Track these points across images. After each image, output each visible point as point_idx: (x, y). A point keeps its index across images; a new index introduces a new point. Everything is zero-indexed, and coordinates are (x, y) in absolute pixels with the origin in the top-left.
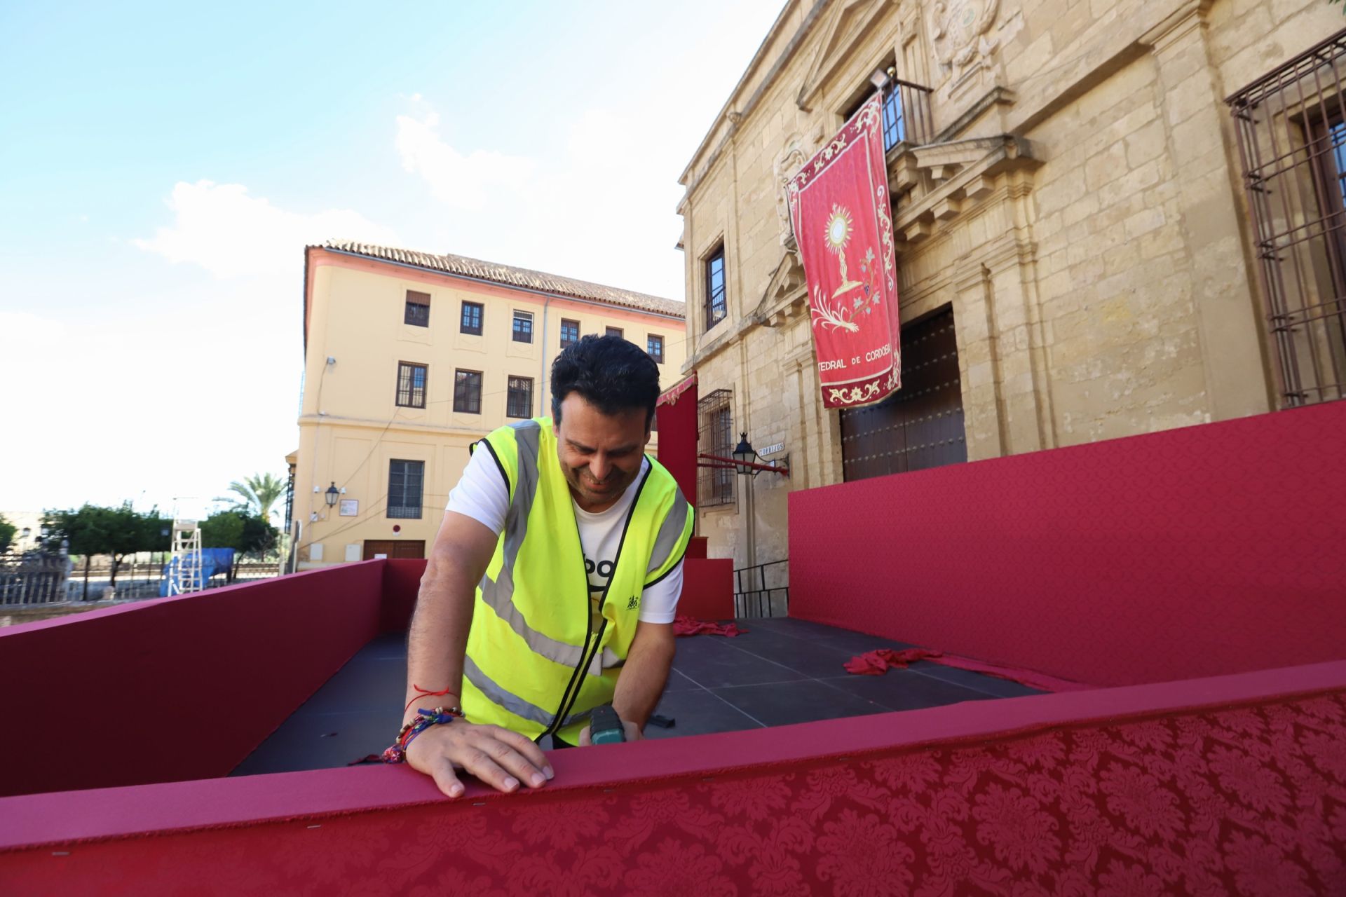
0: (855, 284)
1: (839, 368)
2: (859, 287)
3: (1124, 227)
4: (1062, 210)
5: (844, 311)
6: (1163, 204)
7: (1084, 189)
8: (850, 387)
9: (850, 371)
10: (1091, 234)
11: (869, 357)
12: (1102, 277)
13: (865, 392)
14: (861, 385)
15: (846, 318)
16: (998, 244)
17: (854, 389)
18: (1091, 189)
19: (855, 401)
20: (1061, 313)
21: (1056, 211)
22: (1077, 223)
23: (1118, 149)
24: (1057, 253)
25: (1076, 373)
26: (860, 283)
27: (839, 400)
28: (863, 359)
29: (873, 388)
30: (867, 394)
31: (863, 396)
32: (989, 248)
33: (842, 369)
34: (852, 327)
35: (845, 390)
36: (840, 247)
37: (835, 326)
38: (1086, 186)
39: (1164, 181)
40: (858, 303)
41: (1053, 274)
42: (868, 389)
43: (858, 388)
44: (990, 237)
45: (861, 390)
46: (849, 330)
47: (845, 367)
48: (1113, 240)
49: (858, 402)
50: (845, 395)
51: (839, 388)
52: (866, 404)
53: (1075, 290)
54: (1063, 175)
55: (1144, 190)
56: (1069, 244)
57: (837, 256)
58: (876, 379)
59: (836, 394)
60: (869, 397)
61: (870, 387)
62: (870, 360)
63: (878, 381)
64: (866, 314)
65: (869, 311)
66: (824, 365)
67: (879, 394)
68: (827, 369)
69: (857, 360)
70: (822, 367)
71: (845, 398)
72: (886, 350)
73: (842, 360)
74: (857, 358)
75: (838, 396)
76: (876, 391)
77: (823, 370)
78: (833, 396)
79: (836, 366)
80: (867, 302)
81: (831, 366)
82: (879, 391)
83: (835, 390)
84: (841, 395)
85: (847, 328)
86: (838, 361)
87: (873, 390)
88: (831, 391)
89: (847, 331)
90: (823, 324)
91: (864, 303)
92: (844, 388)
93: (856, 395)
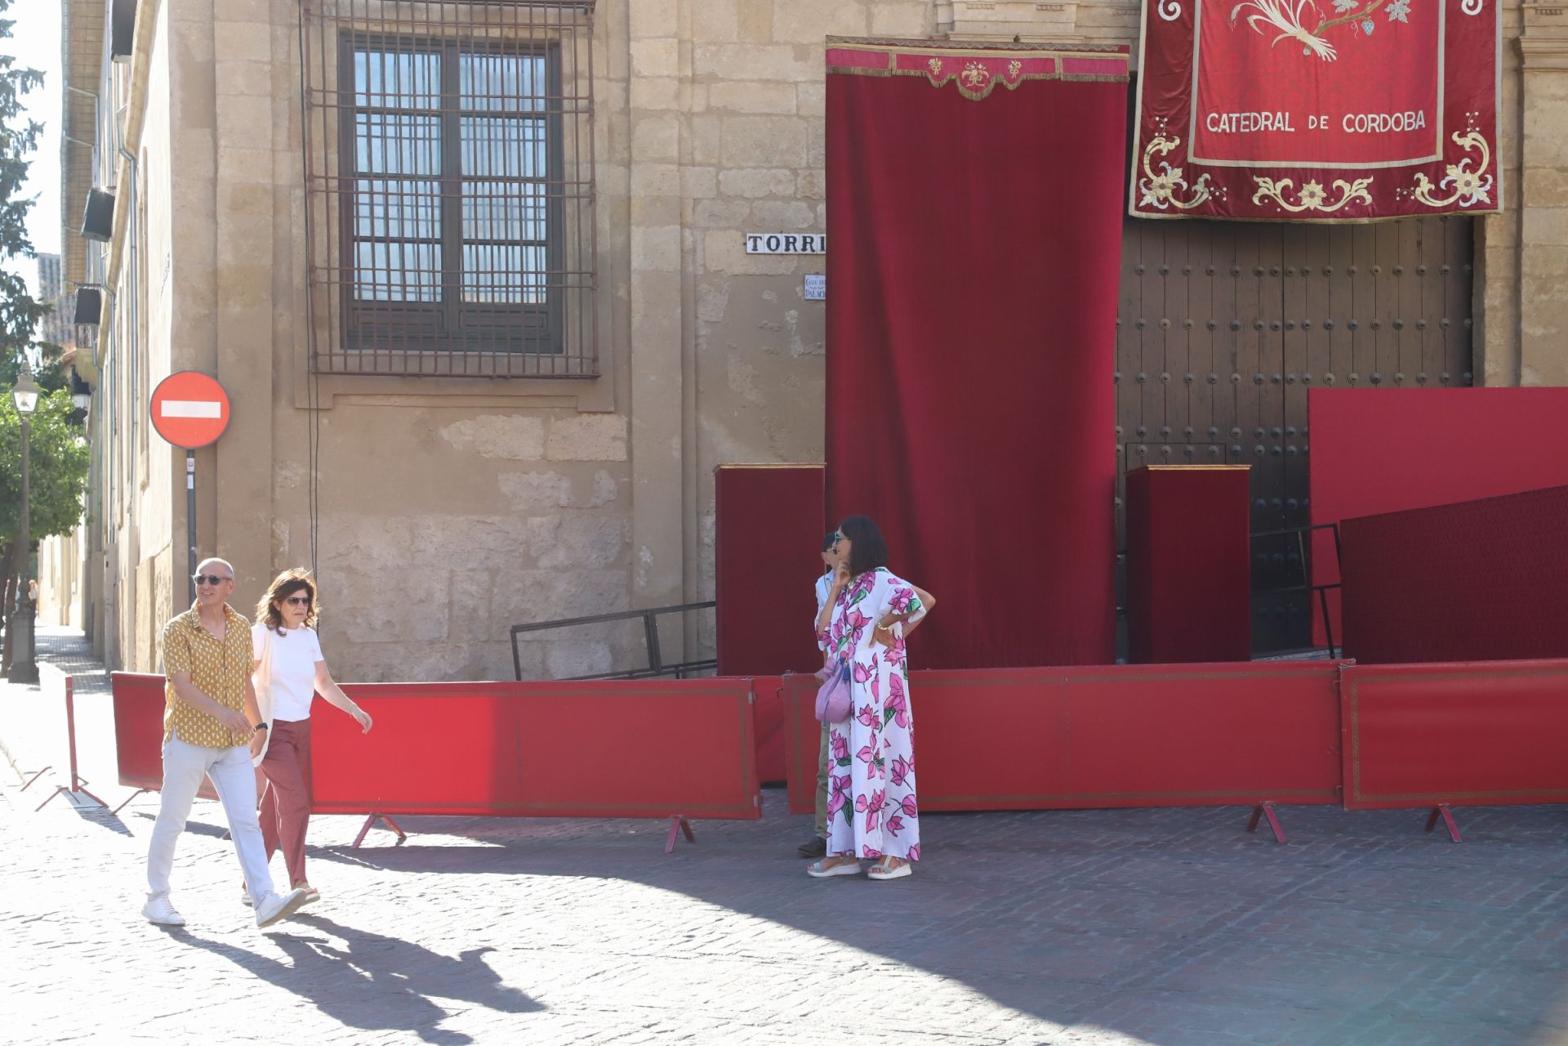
1: (1279, 128)
5: (1307, 5)
8: (1301, 177)
9: (1302, 142)
11: (1350, 123)
13: (1333, 195)
14: (1325, 177)
15: (1308, 22)
17: (1308, 183)
19: (1308, 209)
27: (1273, 203)
28: (1335, 123)
29: (1358, 189)
30: (1338, 200)
31: (1327, 202)
33: (1284, 131)
34: (1320, 47)
35: (1287, 181)
37: (1279, 30)
42: (1340, 190)
43: (1318, 183)
45: (1324, 190)
46: (1313, 51)
47: (1293, 130)
49: (1316, 213)
50: (1285, 192)
51: (1276, 175)
52: (1332, 221)
58: (1364, 174)
59: (1268, 188)
60: (1342, 208)
61: (1346, 186)
62: (1352, 130)
63: (1371, 180)
64: (1362, 31)
65: (1369, 27)
66: (1247, 119)
67: (1371, 204)
68: (1252, 129)
69: (1322, 122)
70: (1243, 123)
71: (1287, 200)
72: (1405, 121)
73: (1287, 114)
74: (1322, 118)
75: (1271, 193)
76: (1362, 199)
77: (1242, 130)
78: (1262, 191)
79: (1273, 125)
80: (1369, 8)
81: (1262, 124)
82: (1369, 199)
83: (1267, 179)
84: (1278, 192)
85: (1309, 47)
86: (1279, 114)
87: (1354, 195)
88: (1256, 179)
89: (1307, 52)
90: (1252, 19)
91: (1361, 7)
92: (1286, 177)
93: (1312, 197)
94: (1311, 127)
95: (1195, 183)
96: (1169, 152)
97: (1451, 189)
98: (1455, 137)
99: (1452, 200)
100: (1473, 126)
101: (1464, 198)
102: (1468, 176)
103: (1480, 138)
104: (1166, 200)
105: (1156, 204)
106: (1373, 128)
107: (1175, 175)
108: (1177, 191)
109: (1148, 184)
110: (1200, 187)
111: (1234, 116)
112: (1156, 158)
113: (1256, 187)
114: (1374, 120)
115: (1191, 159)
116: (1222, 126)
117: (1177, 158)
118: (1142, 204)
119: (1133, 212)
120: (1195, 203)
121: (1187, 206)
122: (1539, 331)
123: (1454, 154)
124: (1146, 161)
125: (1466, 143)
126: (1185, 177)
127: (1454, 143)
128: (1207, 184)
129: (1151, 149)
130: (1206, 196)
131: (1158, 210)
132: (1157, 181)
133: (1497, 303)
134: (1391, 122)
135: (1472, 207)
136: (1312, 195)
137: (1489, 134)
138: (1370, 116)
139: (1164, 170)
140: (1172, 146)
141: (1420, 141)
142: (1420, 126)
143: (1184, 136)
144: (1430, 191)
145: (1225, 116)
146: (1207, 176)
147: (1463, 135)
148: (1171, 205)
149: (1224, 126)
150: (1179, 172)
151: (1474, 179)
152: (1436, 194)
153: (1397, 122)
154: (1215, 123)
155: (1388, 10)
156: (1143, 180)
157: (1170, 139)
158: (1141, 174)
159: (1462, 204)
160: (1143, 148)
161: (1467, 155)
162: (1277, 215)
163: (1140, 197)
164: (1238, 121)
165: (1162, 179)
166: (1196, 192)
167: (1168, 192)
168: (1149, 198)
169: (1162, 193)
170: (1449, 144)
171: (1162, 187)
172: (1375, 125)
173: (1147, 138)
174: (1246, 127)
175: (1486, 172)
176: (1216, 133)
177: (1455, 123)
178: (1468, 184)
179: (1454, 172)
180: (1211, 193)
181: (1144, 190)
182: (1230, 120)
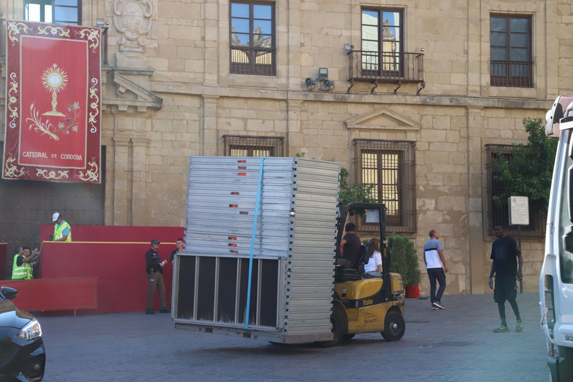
0: (61, 115)
1: (43, 157)
2: (64, 117)
3: (183, 151)
4: (162, 132)
5: (51, 126)
6: (195, 149)
7: (171, 129)
8: (49, 170)
9: (49, 160)
10: (171, 147)
11: (63, 156)
12: (173, 165)
13: (58, 175)
14: (56, 170)
15: (51, 130)
16: (138, 134)
17: (51, 171)
18: (174, 131)
19: (51, 178)
20: (155, 172)
21: (160, 131)
22: (167, 141)
23: (184, 122)
24: (158, 148)
25: (158, 196)
26: (64, 116)
27: (42, 176)
28: (59, 156)
31: (56, 176)
32: (134, 133)
33: (45, 158)
34: (55, 137)
35: (45, 171)
36: (55, 90)
37: (43, 132)
38: (172, 129)
39: (197, 143)
40: (61, 125)
41: (155, 155)
42: (60, 174)
43: (54, 171)
44: (135, 129)
45: (56, 173)
46: (52, 138)
47: (47, 157)
48: (178, 153)
49: (54, 179)
50: (45, 173)
51: (43, 169)
53: (162, 165)
54: (165, 119)
55: (191, 142)
56: (163, 147)
57: (51, 93)
58: (66, 170)
59: (40, 172)
60: (60, 178)
61: (61, 173)
62: (63, 158)
63: (68, 171)
64: (66, 133)
65: (68, 132)
66: (34, 154)
67: (68, 178)
68: (36, 157)
69: (55, 156)
70: (33, 155)
71: (45, 175)
72: (76, 157)
73: (45, 153)
74: (55, 155)
75: (41, 173)
76: (66, 176)
77: (33, 157)
78: (39, 173)
79: (41, 156)
80: (68, 127)
81: (39, 155)
82: (67, 176)
83: (40, 170)
84: (43, 173)
85: (51, 136)
86: (43, 153)
87: (64, 175)
88: (37, 169)
89: (51, 138)
90: (36, 128)
91: (66, 127)
92: (45, 169)
93: (52, 175)
94: (52, 157)
95: (20, 170)
96: (13, 162)
97: (88, 177)
98: (89, 163)
99: (88, 179)
100: (94, 161)
101: (91, 179)
102: (92, 173)
103: (96, 164)
104: (12, 174)
105: (9, 175)
106: (69, 158)
107: (14, 168)
108: (15, 172)
109: (7, 170)
110: (21, 171)
111: (31, 153)
112: (9, 164)
113: (37, 172)
114: (69, 156)
115: (19, 164)
116: (27, 155)
117: (15, 163)
118: (6, 175)
119: (3, 177)
120: (20, 175)
121: (18, 176)
122: (119, 212)
123: (89, 167)
124: (7, 164)
125: (92, 165)
126: (17, 168)
127: (89, 165)
128: (24, 170)
129: (8, 161)
130: (23, 173)
131: (10, 177)
132: (9, 169)
133: (109, 205)
134: (73, 157)
135: (93, 181)
136: (52, 174)
137: (98, 163)
138: (68, 155)
139: (11, 167)
140: (14, 160)
141: (81, 163)
142: (80, 159)
143: (17, 158)
144: (83, 177)
145: (28, 153)
146: (23, 168)
147: (91, 163)
148: (14, 176)
149: (28, 155)
150: (16, 167)
151: (94, 174)
152: (85, 177)
153: (75, 157)
154: (25, 154)
155: (72, 128)
156: (6, 169)
157: (13, 158)
158: (5, 168)
159: (91, 180)
160: (6, 161)
161: (92, 168)
162: (43, 179)
163: (5, 174)
164: (32, 154)
165: (11, 169)
166: (20, 172)
167: (13, 173)
168: (8, 174)
169: (11, 173)
170: (88, 165)
171: (11, 171)
172: (69, 157)
173: (7, 158)
174: (34, 156)
175: (97, 173)
176: (26, 157)
177: (89, 160)
178: (92, 175)
179: (89, 172)
180: (25, 173)
181: (6, 172)
182: (29, 154)
